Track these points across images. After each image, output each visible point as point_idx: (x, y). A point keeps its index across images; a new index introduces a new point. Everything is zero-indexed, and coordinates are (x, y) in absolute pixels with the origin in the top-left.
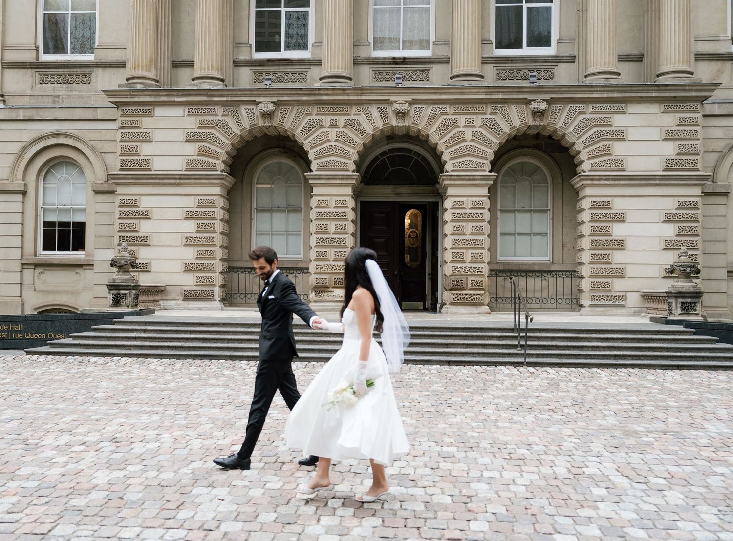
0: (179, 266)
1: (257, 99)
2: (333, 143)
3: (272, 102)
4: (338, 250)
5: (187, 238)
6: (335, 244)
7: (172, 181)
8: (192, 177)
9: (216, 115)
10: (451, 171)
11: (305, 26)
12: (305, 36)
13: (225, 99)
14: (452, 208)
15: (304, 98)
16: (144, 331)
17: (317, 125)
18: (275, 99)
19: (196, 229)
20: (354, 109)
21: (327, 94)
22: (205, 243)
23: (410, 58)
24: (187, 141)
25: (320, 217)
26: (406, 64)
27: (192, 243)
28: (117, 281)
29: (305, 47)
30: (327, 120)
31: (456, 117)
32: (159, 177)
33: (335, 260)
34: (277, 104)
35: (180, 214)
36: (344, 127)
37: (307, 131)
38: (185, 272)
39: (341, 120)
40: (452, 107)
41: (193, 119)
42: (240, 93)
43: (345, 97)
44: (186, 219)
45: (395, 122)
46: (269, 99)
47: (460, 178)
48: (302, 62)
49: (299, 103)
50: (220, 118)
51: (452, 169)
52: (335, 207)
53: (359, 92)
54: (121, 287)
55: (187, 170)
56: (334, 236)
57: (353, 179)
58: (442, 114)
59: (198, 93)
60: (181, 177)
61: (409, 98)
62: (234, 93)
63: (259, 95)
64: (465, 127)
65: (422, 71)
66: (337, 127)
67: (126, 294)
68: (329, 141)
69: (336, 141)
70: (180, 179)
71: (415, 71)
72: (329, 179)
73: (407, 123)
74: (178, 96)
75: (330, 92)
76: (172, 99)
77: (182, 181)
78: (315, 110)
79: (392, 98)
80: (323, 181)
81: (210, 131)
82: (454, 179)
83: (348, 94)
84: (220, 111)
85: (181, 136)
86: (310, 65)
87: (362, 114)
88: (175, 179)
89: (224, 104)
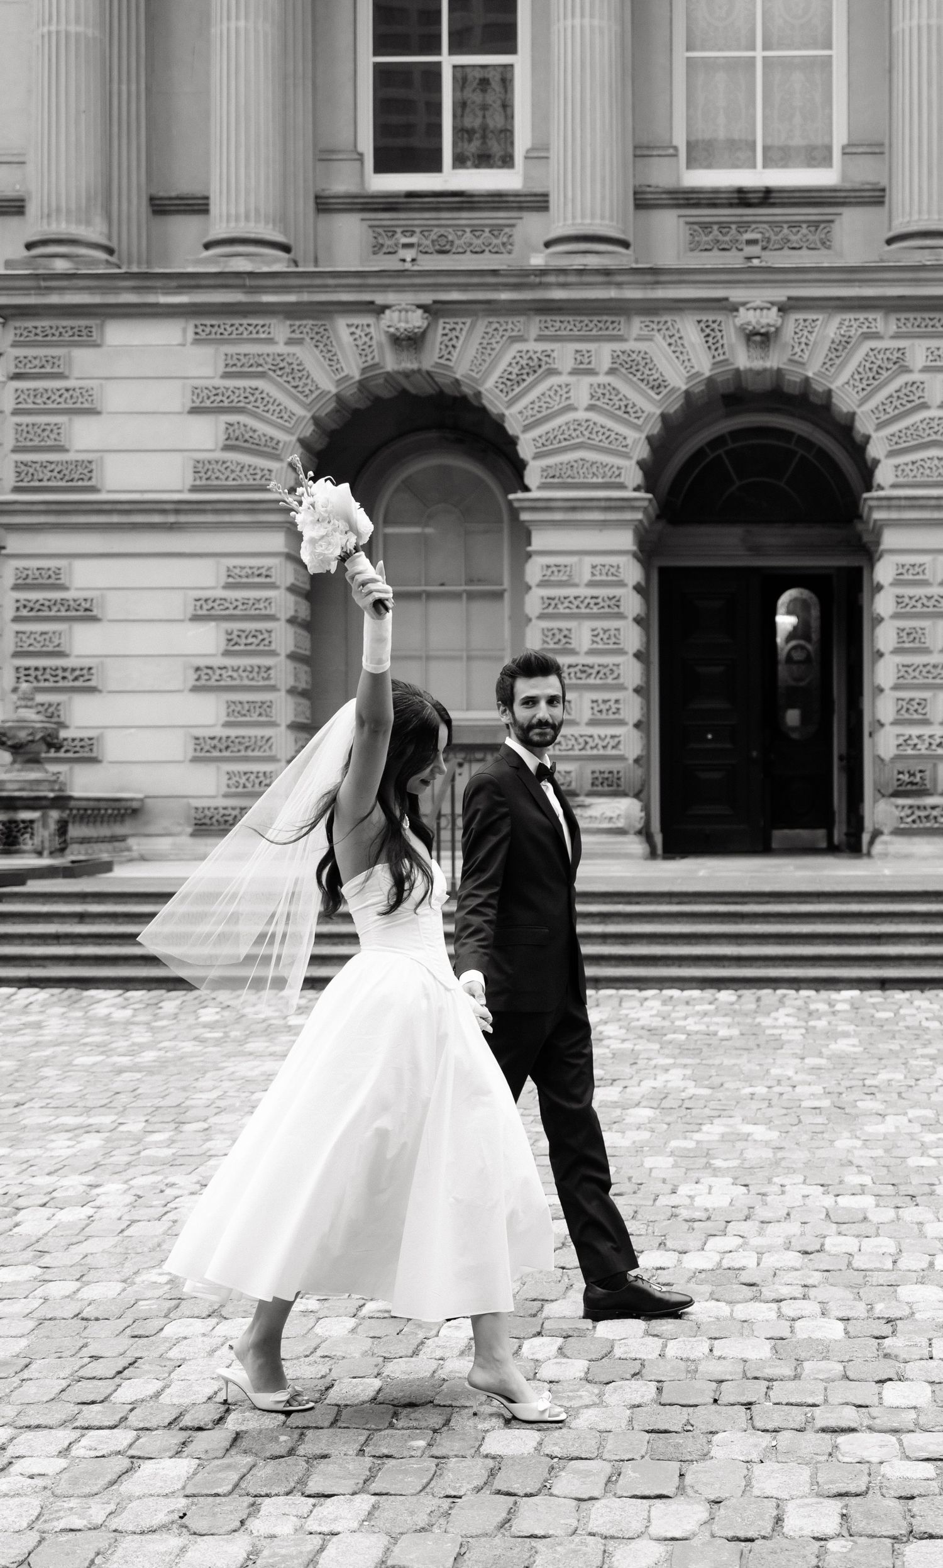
0: (176, 746)
1: (379, 299)
2: (581, 415)
3: (419, 306)
4: (600, 696)
5: (198, 669)
6: (591, 681)
7: (156, 519)
8: (209, 507)
9: (270, 341)
10: (894, 486)
11: (507, 107)
12: (507, 133)
13: (292, 298)
14: (897, 583)
15: (505, 296)
16: (82, 917)
17: (539, 368)
18: (427, 298)
19: (223, 645)
20: (637, 325)
21: (564, 286)
22: (246, 682)
23: (782, 190)
24: (194, 411)
25: (550, 610)
26: (773, 205)
27: (212, 683)
28: (9, 786)
29: (507, 161)
30: (564, 355)
31: (901, 343)
32: (119, 507)
33: (593, 723)
34: (433, 311)
35: (178, 605)
36: (612, 371)
37: (514, 382)
38: (195, 760)
39: (604, 354)
40: (893, 318)
41: (206, 352)
42: (331, 281)
43: (612, 293)
44: (195, 618)
45: (743, 359)
46: (410, 298)
47: (914, 503)
48: (497, 200)
49: (492, 308)
50: (281, 348)
51: (891, 479)
52: (591, 584)
53: (649, 278)
54: (19, 803)
55: (194, 489)
56: (590, 660)
57: (634, 509)
58: (867, 336)
59: (219, 281)
60: (180, 507)
61: (781, 294)
62: (318, 281)
63: (385, 288)
64: (926, 369)
65: (816, 225)
66: (591, 372)
67: (32, 822)
68: (570, 408)
69: (591, 408)
70: (177, 512)
71: (794, 225)
72: (574, 509)
73: (774, 360)
74: (167, 291)
75: (572, 279)
76: (151, 298)
77: (183, 518)
78: (535, 325)
79: (736, 294)
80: (558, 516)
81: (254, 383)
82: (900, 508)
83: (619, 285)
84: (280, 329)
85: (175, 397)
86: (520, 209)
87: (658, 337)
88: (164, 512)
89: (290, 312)
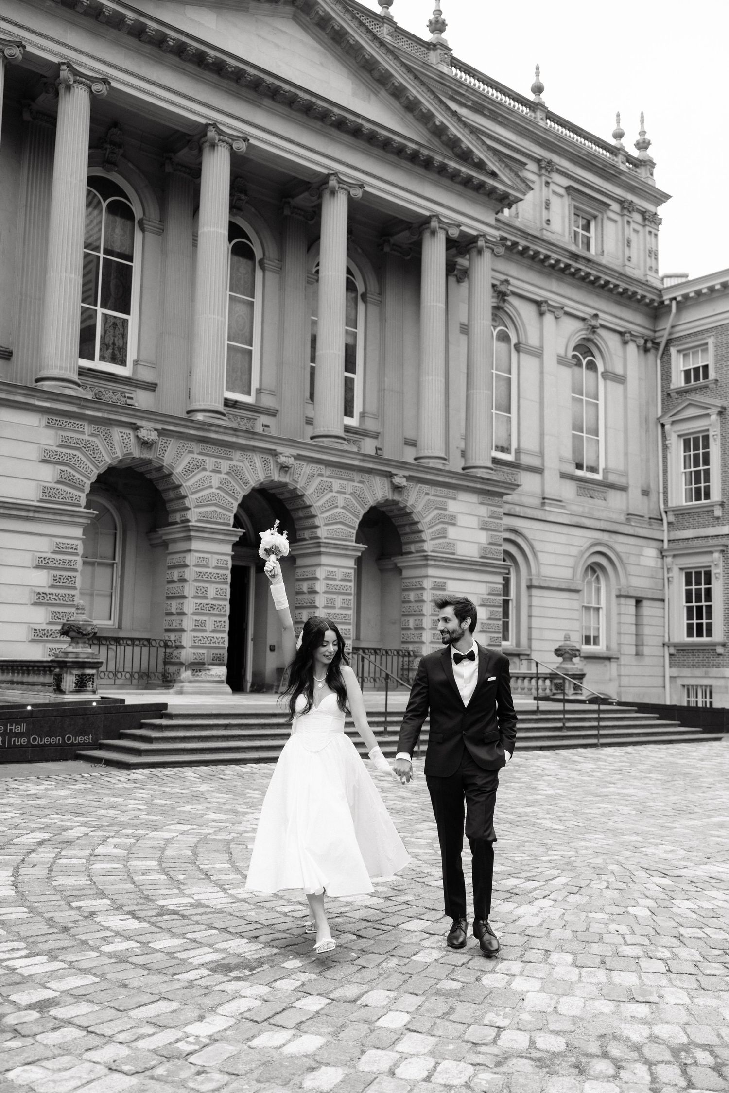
0: (22, 633)
1: (139, 423)
2: (214, 490)
3: (155, 430)
4: (218, 619)
5: (39, 593)
6: (215, 612)
7: (23, 514)
8: (52, 511)
9: (83, 433)
10: (326, 538)
11: (124, 336)
12: (123, 349)
13: (100, 414)
14: (327, 578)
15: (192, 432)
17: (199, 467)
18: (160, 426)
19: (52, 582)
20: (237, 455)
21: (216, 432)
22: (62, 602)
23: (241, 403)
24: (43, 461)
25: (200, 578)
26: (236, 408)
27: (45, 601)
29: (123, 363)
30: (210, 462)
31: (331, 480)
32: (6, 505)
33: (213, 631)
34: (162, 433)
35: (27, 559)
36: (228, 473)
37: (188, 471)
38: (33, 641)
39: (225, 465)
40: (328, 469)
41: (51, 433)
42: (121, 411)
43: (234, 439)
44: (37, 567)
45: (277, 477)
46: (151, 425)
47: (336, 546)
49: (181, 436)
50: (86, 437)
51: (326, 535)
52: (216, 568)
53: (250, 436)
54: (87, 665)
55: (41, 501)
56: (214, 602)
57: (236, 536)
58: (321, 475)
59: (69, 400)
60: (37, 509)
61: (295, 452)
62: (114, 409)
63: (142, 418)
64: (338, 492)
65: (249, 419)
66: (219, 472)
67: (93, 675)
68: (211, 487)
69: (219, 488)
70: (35, 511)
71: (242, 418)
72: (213, 533)
73: (285, 479)
74: (40, 399)
75: (221, 430)
76: (31, 401)
77: (37, 515)
78: (196, 447)
79: (279, 449)
80: (206, 535)
81: (75, 452)
82: (330, 547)
83: (237, 436)
84: (87, 428)
85: (33, 452)
86: (136, 387)
87: (246, 462)
88: (28, 510)
89: (93, 420)
